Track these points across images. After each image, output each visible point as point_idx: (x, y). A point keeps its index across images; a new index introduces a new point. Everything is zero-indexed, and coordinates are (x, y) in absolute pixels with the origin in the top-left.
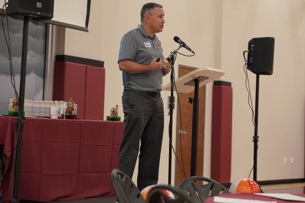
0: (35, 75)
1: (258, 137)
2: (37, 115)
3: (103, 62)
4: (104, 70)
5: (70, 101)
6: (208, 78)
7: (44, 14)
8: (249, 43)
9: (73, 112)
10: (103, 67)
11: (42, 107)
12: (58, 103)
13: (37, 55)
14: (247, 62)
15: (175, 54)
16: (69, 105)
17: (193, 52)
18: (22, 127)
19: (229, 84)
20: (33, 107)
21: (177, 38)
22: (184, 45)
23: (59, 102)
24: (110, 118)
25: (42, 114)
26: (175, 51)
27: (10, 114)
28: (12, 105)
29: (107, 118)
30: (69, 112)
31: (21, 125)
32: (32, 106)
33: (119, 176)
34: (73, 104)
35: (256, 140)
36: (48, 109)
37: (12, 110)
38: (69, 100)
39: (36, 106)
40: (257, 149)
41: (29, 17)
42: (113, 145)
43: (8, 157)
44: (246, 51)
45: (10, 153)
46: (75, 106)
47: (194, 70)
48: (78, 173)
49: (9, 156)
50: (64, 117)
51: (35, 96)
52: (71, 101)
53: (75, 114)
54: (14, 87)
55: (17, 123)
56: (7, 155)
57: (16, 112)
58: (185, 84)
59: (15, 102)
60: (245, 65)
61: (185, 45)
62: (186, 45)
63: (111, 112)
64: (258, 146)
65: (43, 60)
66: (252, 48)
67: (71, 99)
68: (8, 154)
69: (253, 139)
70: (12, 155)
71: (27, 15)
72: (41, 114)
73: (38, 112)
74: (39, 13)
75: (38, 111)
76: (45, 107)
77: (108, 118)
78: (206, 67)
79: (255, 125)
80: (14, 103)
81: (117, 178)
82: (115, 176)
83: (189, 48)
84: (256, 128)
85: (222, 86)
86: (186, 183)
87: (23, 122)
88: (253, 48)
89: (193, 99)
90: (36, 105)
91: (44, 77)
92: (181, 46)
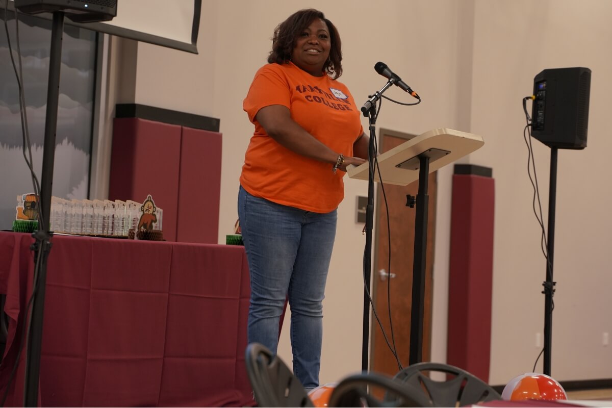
0: (71, 147)
1: (554, 284)
2: (77, 231)
3: (218, 121)
4: (220, 137)
5: (148, 201)
6: (447, 153)
7: (97, 8)
8: (535, 79)
9: (154, 224)
10: (217, 129)
11: (87, 214)
12: (122, 204)
13: (76, 103)
14: (530, 120)
15: (377, 100)
16: (145, 210)
17: (417, 97)
18: (46, 253)
19: (488, 172)
20: (68, 213)
21: (382, 66)
22: (397, 80)
23: (123, 202)
24: (233, 240)
25: (87, 228)
26: (377, 92)
27: (19, 227)
28: (24, 208)
29: (227, 240)
30: (145, 226)
31: (45, 250)
32: (66, 212)
33: (263, 358)
34: (154, 207)
35: (549, 289)
36: (100, 218)
37: (22, 219)
38: (147, 199)
39: (74, 211)
40: (553, 309)
41: (63, 14)
42: (240, 298)
43: (14, 321)
44: (530, 98)
45: (18, 311)
46: (159, 213)
47: (408, 140)
48: (164, 357)
49: (15, 317)
50: (136, 235)
51: (71, 191)
52: (151, 201)
53: (157, 229)
54: (30, 166)
55: (35, 244)
56: (11, 316)
57: (31, 223)
58: (399, 166)
59: (29, 200)
60: (527, 128)
61: (399, 82)
62: (402, 80)
63: (236, 226)
64: (553, 303)
65: (88, 114)
66: (543, 90)
67: (149, 197)
68: (14, 314)
69: (543, 289)
70: (22, 316)
71: (60, 10)
72: (84, 228)
73: (79, 224)
74: (86, 6)
75: (78, 222)
76: (94, 213)
77: (230, 240)
78: (444, 129)
79: (547, 258)
80: (28, 204)
81: (259, 362)
82: (255, 357)
83: (407, 88)
84: (549, 263)
85: (472, 176)
86: (407, 377)
87: (48, 243)
88: (544, 92)
89: (415, 198)
90: (74, 209)
91: (91, 151)
92: (390, 82)
